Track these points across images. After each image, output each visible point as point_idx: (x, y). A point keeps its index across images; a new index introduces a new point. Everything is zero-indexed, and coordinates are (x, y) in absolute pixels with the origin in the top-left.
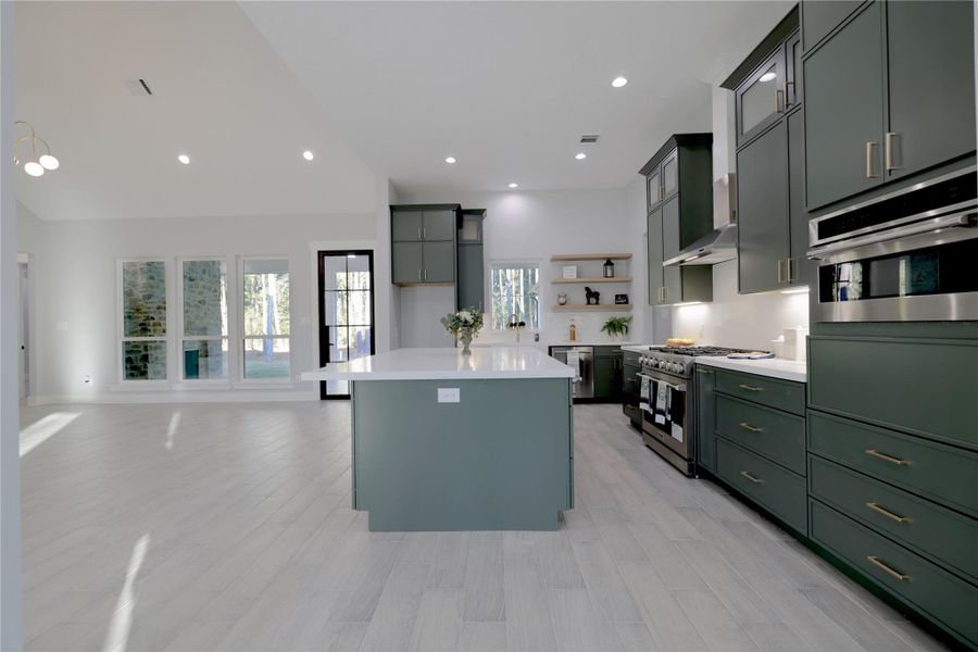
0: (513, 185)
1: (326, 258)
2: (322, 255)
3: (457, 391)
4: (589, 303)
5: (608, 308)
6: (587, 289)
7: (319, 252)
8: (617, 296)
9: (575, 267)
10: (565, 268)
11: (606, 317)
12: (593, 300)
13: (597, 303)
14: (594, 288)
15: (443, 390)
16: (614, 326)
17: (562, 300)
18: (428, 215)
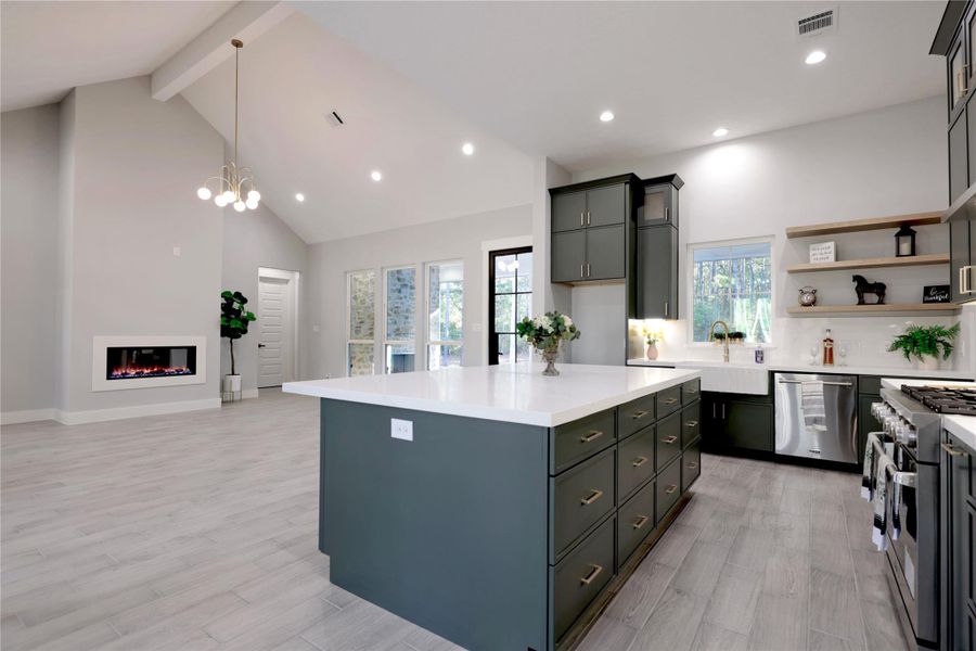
0: (721, 133)
1: (497, 258)
2: (493, 255)
3: (409, 424)
4: (861, 302)
5: (904, 311)
6: (857, 278)
7: (490, 252)
8: (927, 290)
9: (831, 245)
10: (812, 246)
11: (900, 327)
12: (872, 297)
13: (881, 302)
14: (872, 277)
15: (398, 421)
16: (919, 343)
17: (807, 298)
18: (594, 193)
